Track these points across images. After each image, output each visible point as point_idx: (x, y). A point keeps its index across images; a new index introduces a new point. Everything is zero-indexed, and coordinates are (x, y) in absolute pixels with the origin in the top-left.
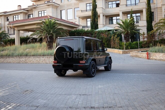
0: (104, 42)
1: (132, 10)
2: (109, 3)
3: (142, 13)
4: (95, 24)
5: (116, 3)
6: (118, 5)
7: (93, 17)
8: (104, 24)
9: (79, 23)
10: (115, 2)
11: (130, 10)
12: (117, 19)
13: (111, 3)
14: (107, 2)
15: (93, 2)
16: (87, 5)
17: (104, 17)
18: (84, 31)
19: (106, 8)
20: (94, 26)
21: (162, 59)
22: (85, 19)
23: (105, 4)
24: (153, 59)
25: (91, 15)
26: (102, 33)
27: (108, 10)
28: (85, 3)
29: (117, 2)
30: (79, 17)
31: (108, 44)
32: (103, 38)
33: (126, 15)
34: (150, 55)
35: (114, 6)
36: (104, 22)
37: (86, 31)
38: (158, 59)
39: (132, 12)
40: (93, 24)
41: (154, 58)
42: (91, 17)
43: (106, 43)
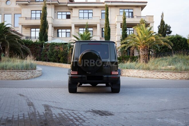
0: (59, 56)
1: (87, 23)
2: (59, 13)
3: (95, 28)
4: (44, 35)
5: (66, 15)
6: (68, 17)
7: (43, 26)
8: (53, 36)
9: (22, 33)
10: (65, 13)
11: (86, 24)
12: (66, 32)
13: (61, 13)
14: (57, 11)
15: (43, 9)
16: (33, 12)
17: (53, 28)
18: (32, 42)
19: (55, 18)
20: (44, 37)
21: (136, 75)
22: (29, 29)
23: (54, 13)
24: (125, 76)
25: (40, 24)
26: (56, 45)
27: (57, 20)
28: (29, 10)
29: (68, 13)
30: (22, 25)
31: (64, 59)
32: (57, 52)
33: (78, 28)
34: (122, 71)
35: (64, 17)
36: (53, 34)
37: (35, 42)
38: (132, 75)
39: (87, 26)
40: (42, 34)
41: (127, 74)
42: (39, 27)
43: (62, 58)
